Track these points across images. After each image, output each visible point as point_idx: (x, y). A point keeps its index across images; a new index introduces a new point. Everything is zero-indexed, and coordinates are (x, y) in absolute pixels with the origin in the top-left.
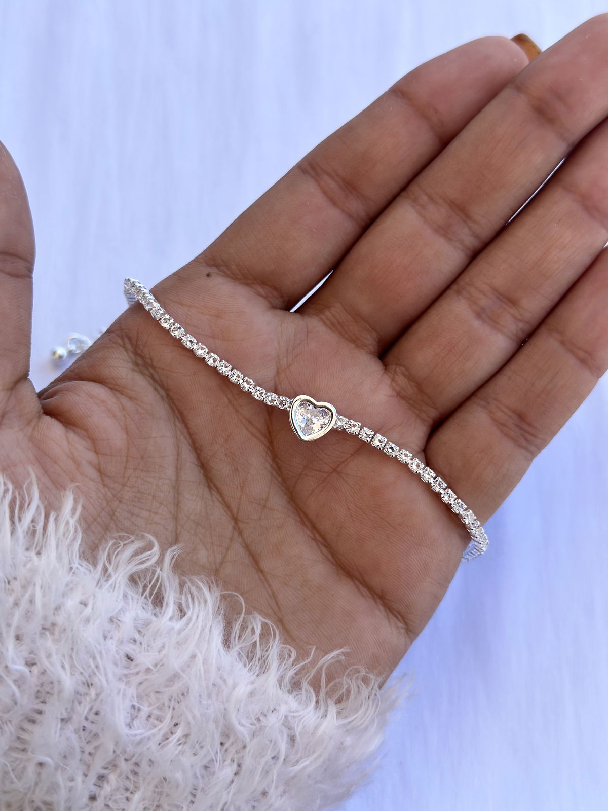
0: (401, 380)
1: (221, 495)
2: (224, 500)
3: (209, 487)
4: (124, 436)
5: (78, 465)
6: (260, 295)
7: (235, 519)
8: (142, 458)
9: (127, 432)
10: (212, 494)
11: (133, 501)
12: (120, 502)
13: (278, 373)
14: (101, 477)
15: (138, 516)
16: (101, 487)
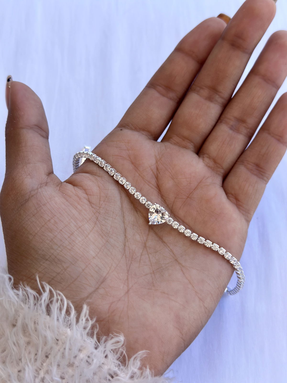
0: (207, 160)
4: (98, 188)
5: (80, 199)
6: (143, 134)
8: (106, 197)
9: (99, 187)
11: (105, 214)
12: (100, 214)
13: (157, 162)
14: (90, 204)
15: (108, 219)
16: (91, 207)
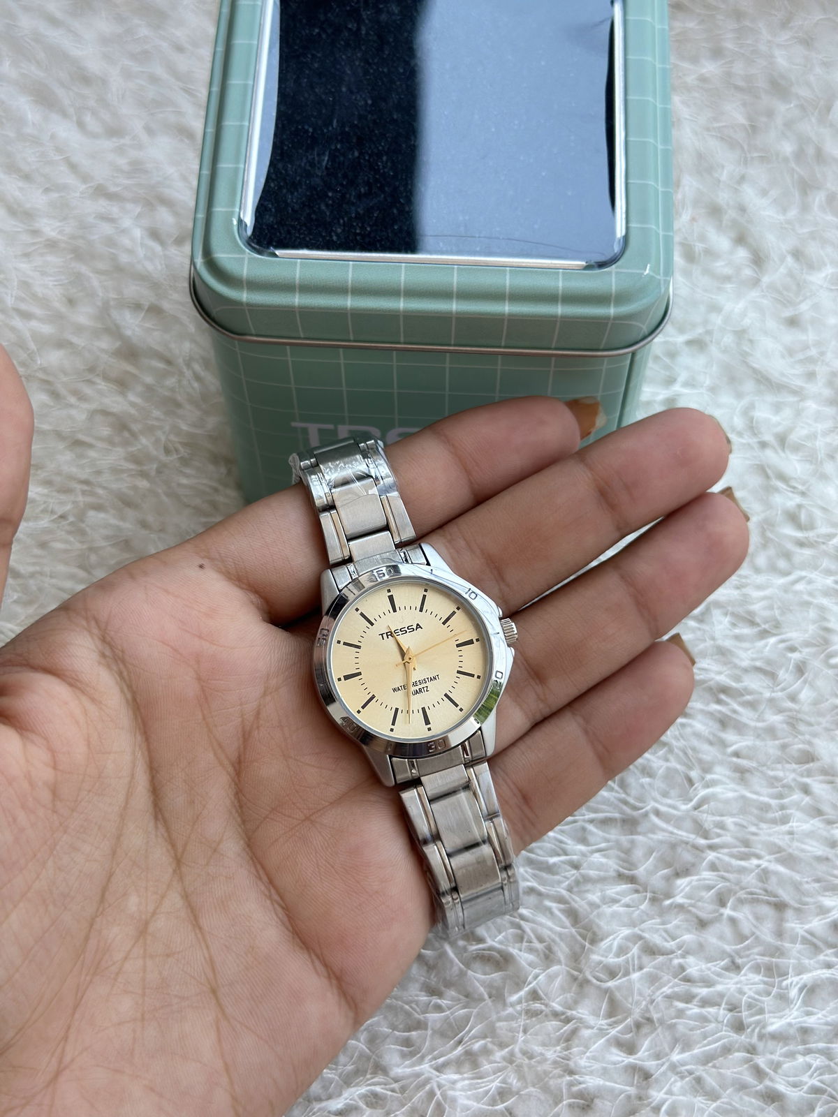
1: (168, 829)
2: (170, 836)
3: (156, 818)
7: (178, 861)
10: (156, 828)
